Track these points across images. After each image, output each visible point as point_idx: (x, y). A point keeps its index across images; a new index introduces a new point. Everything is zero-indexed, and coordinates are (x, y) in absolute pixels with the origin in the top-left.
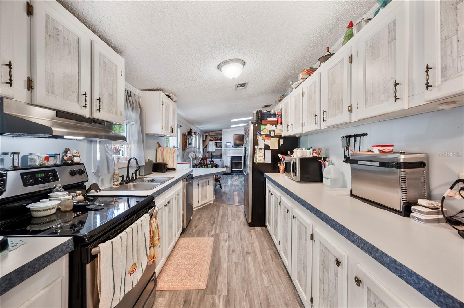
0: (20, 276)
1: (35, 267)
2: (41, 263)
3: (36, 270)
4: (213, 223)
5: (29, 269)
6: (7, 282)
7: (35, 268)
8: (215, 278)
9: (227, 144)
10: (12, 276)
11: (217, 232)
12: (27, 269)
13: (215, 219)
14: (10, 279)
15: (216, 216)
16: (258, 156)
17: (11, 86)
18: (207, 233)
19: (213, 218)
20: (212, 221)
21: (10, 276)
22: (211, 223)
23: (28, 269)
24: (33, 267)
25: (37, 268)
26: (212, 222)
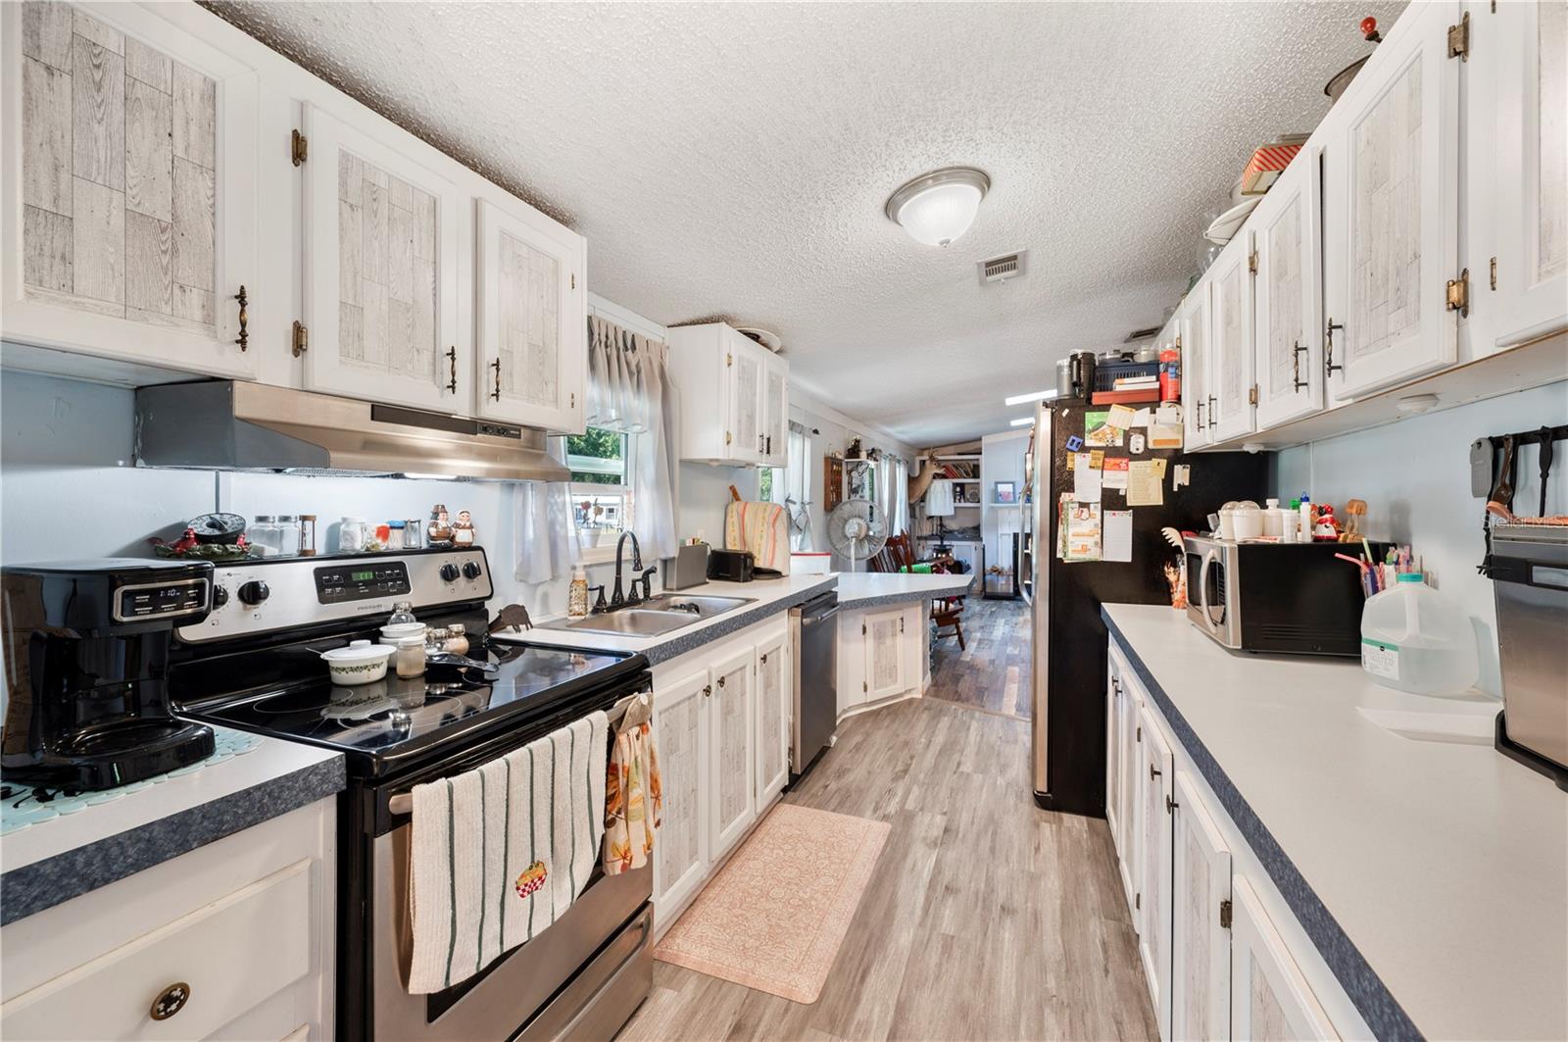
0: (178, 837)
1: (222, 820)
2: (240, 812)
3: (224, 828)
4: (902, 771)
5: (205, 823)
6: (142, 845)
7: (222, 822)
8: (855, 976)
9: (999, 490)
10: (155, 833)
11: (907, 807)
12: (199, 820)
13: (912, 758)
14: (149, 841)
15: (921, 746)
16: (1073, 535)
17: (244, 349)
18: (874, 804)
19: (906, 751)
20: (899, 763)
21: (151, 833)
22: (897, 770)
23: (202, 822)
24: (218, 819)
25: (228, 821)
26: (900, 767)
